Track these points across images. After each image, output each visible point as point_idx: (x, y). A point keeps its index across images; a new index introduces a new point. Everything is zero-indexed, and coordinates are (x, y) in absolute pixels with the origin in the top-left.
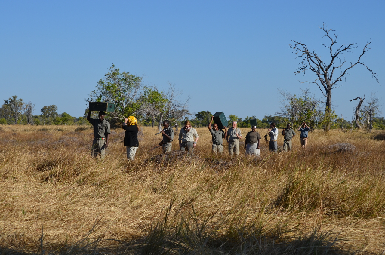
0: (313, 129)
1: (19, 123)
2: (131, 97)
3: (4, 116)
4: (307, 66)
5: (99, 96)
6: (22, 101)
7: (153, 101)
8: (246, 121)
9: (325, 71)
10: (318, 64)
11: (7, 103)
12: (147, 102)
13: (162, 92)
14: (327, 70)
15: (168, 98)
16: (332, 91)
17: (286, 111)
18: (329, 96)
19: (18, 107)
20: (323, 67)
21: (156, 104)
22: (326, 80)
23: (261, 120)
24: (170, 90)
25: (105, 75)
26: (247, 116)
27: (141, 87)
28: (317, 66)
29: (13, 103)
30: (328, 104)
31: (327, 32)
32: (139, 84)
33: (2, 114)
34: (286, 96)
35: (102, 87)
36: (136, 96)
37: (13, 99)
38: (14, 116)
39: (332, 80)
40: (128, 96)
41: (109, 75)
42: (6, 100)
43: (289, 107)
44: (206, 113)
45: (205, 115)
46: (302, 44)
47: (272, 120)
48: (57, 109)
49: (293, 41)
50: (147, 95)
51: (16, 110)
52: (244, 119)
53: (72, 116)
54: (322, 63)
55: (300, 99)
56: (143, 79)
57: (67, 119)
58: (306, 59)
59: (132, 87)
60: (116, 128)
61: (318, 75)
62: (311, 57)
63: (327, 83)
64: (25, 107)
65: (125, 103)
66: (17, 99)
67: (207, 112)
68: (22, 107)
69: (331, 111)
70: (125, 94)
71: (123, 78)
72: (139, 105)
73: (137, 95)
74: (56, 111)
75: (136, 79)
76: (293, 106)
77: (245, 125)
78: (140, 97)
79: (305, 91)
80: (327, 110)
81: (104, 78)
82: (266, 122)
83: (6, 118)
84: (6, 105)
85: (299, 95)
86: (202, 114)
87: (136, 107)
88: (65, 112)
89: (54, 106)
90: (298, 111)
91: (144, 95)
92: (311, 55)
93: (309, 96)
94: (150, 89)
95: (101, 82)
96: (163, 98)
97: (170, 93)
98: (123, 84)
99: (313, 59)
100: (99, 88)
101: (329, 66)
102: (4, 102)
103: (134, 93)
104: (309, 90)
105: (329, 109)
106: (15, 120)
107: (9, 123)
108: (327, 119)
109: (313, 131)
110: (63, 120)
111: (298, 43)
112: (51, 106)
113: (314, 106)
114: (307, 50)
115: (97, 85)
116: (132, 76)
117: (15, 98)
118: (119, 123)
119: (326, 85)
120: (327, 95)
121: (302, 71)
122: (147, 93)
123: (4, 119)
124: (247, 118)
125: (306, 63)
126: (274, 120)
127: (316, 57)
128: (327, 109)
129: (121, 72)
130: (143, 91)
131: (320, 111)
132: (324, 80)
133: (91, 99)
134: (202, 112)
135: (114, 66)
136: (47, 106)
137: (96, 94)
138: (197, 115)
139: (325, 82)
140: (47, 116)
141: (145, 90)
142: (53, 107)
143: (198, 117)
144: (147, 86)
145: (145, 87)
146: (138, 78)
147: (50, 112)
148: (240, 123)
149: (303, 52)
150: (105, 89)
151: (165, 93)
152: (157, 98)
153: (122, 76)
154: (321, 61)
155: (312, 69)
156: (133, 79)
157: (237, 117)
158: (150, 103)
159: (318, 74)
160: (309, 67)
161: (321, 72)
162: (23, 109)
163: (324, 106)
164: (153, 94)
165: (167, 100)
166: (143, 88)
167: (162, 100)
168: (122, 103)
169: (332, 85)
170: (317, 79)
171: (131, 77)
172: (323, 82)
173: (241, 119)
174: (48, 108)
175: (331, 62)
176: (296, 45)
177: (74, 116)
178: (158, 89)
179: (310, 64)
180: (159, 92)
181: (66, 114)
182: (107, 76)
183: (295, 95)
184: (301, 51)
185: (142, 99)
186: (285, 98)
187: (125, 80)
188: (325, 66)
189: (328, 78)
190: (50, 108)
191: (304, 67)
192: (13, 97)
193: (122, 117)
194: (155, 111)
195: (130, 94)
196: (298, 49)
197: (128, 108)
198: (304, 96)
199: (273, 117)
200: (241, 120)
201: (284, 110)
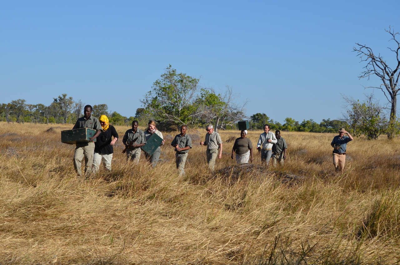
0: (377, 137)
1: (68, 122)
2: (187, 99)
3: (53, 114)
4: (372, 70)
5: (154, 97)
6: (72, 99)
7: (210, 104)
8: (304, 125)
9: (391, 76)
10: (383, 68)
11: (57, 101)
12: (204, 105)
13: (219, 95)
14: (392, 75)
15: (226, 101)
16: (397, 97)
17: (348, 117)
18: (395, 102)
19: (68, 105)
20: (389, 72)
21: (213, 107)
22: (391, 85)
23: (319, 124)
24: (227, 92)
25: (162, 76)
26: (304, 120)
27: (198, 89)
28: (382, 71)
29: (62, 102)
30: (393, 110)
31: (394, 35)
32: (196, 85)
33: (51, 113)
34: (349, 101)
35: (158, 88)
36: (192, 98)
37: (63, 97)
38: (63, 115)
39: (398, 86)
40: (184, 98)
41: (165, 76)
42: (56, 98)
43: (352, 112)
44: (261, 115)
45: (260, 118)
46: (366, 48)
47: (331, 124)
48: (107, 108)
49: (358, 44)
50: (204, 98)
51: (65, 109)
52: (301, 123)
53: (123, 116)
54: (388, 68)
55: (364, 105)
56: (200, 80)
57: (118, 119)
58: (371, 63)
59: (189, 89)
60: (171, 131)
61: (383, 80)
62: (376, 61)
63: (392, 89)
64: (75, 106)
65: (181, 105)
66: (67, 97)
67: (263, 114)
68: (71, 106)
69: (396, 118)
70: (181, 96)
71: (179, 79)
72: (195, 108)
73: (194, 97)
74: (106, 111)
75: (193, 80)
76: (356, 112)
77: (302, 128)
78: (197, 99)
79: (369, 97)
80: (392, 117)
81: (160, 79)
82: (324, 126)
83: (55, 117)
84: (55, 103)
85: (362, 100)
86: (258, 116)
87: (192, 109)
88: (115, 112)
89: (105, 105)
90: (361, 117)
91: (201, 98)
92: (376, 59)
93: (373, 101)
94: (207, 91)
95: (157, 83)
96: (221, 101)
97: (228, 96)
98: (179, 86)
99: (379, 63)
100: (155, 89)
101: (395, 71)
102: (54, 100)
103: (190, 95)
104: (373, 96)
105: (394, 116)
106: (65, 119)
107: (57, 123)
108: (392, 127)
109: (376, 138)
110: (113, 120)
111: (363, 47)
112: (102, 105)
113: (379, 112)
114: (372, 53)
115: (152, 86)
116: (188, 77)
117: (65, 96)
118: (174, 126)
119: (391, 91)
120: (392, 101)
121: (366, 76)
122: (204, 95)
123: (53, 118)
124: (305, 121)
125: (371, 67)
126: (332, 124)
127: (381, 62)
128: (392, 115)
129: (177, 73)
130: (200, 93)
131: (385, 118)
132: (389, 86)
133: (147, 100)
134: (257, 115)
135: (170, 66)
136: (97, 105)
137: (151, 96)
138: (252, 117)
139: (391, 88)
140: (97, 115)
141: (202, 91)
142: (103, 106)
143: (253, 119)
144: (204, 88)
145: (202, 89)
146: (195, 79)
147: (100, 112)
148: (297, 127)
149: (368, 55)
150: (161, 91)
151: (222, 96)
152: (214, 100)
153: (179, 77)
154: (386, 66)
155: (376, 74)
156: (190, 80)
157: (293, 120)
158: (207, 106)
159: (383, 78)
160: (374, 72)
161: (387, 77)
162: (73, 108)
163: (388, 113)
164: (210, 96)
165: (224, 103)
166: (200, 90)
167: (220, 103)
168: (178, 106)
169: (398, 91)
170: (382, 85)
171: (187, 79)
172: (389, 88)
173: (298, 122)
174: (99, 107)
175: (398, 67)
176: (361, 48)
177: (125, 116)
178: (215, 92)
179: (375, 69)
180: (217, 95)
181: (116, 113)
182: (163, 77)
183: (358, 100)
184: (366, 54)
185: (199, 102)
186: (348, 104)
187: (182, 81)
188: (391, 71)
189: (393, 84)
190: (100, 107)
191: (368, 72)
192: (63, 95)
193: (177, 120)
194: (212, 114)
195: (186, 96)
196: (363, 52)
197: (184, 110)
198: (367, 102)
199: (332, 121)
200: (298, 124)
201: (346, 116)
